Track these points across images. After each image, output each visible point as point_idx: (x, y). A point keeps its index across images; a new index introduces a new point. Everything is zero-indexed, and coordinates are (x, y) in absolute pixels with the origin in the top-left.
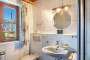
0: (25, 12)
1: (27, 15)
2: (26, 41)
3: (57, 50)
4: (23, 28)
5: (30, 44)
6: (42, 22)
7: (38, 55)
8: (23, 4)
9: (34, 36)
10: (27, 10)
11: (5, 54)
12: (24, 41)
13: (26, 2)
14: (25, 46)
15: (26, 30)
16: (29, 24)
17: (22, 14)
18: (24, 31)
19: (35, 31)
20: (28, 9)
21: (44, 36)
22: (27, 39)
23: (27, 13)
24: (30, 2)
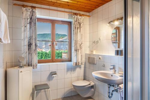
0: (78, 28)
1: (80, 31)
2: (78, 62)
3: (112, 76)
4: (75, 48)
5: (85, 67)
6: (100, 39)
7: (93, 82)
8: (75, 19)
9: (89, 58)
10: (80, 26)
11: (56, 74)
12: (76, 63)
13: (78, 16)
14: (78, 69)
15: (78, 50)
16: (83, 43)
17: (74, 31)
18: (76, 50)
19: (91, 51)
20: (82, 24)
21: (100, 58)
22: (80, 60)
23: (80, 29)
24: (85, 13)
